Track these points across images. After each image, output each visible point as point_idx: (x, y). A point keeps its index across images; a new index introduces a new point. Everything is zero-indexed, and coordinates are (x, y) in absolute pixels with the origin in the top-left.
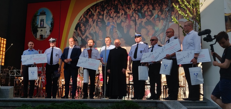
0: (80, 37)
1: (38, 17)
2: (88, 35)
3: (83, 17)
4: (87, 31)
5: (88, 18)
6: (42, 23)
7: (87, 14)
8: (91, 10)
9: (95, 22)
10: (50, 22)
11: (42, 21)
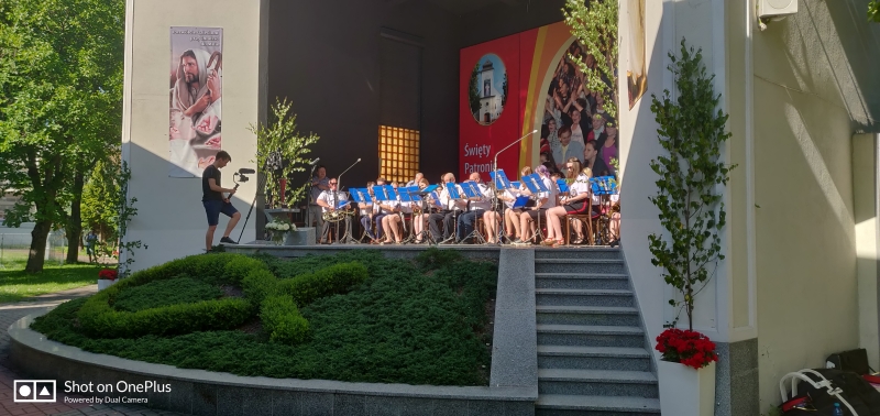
0: (559, 109)
1: (479, 76)
3: (563, 62)
4: (573, 95)
6: (487, 87)
10: (501, 85)
11: (487, 83)
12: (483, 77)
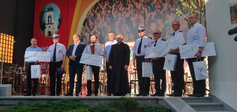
0: (89, 33)
1: (45, 13)
2: (96, 31)
3: (90, 12)
4: (95, 27)
5: (96, 13)
6: (50, 19)
7: (95, 9)
8: (99, 4)
9: (103, 17)
10: (57, 19)
11: (50, 17)
12: (47, 14)
